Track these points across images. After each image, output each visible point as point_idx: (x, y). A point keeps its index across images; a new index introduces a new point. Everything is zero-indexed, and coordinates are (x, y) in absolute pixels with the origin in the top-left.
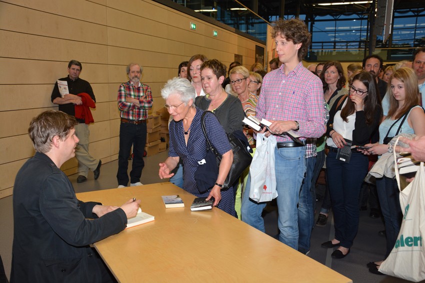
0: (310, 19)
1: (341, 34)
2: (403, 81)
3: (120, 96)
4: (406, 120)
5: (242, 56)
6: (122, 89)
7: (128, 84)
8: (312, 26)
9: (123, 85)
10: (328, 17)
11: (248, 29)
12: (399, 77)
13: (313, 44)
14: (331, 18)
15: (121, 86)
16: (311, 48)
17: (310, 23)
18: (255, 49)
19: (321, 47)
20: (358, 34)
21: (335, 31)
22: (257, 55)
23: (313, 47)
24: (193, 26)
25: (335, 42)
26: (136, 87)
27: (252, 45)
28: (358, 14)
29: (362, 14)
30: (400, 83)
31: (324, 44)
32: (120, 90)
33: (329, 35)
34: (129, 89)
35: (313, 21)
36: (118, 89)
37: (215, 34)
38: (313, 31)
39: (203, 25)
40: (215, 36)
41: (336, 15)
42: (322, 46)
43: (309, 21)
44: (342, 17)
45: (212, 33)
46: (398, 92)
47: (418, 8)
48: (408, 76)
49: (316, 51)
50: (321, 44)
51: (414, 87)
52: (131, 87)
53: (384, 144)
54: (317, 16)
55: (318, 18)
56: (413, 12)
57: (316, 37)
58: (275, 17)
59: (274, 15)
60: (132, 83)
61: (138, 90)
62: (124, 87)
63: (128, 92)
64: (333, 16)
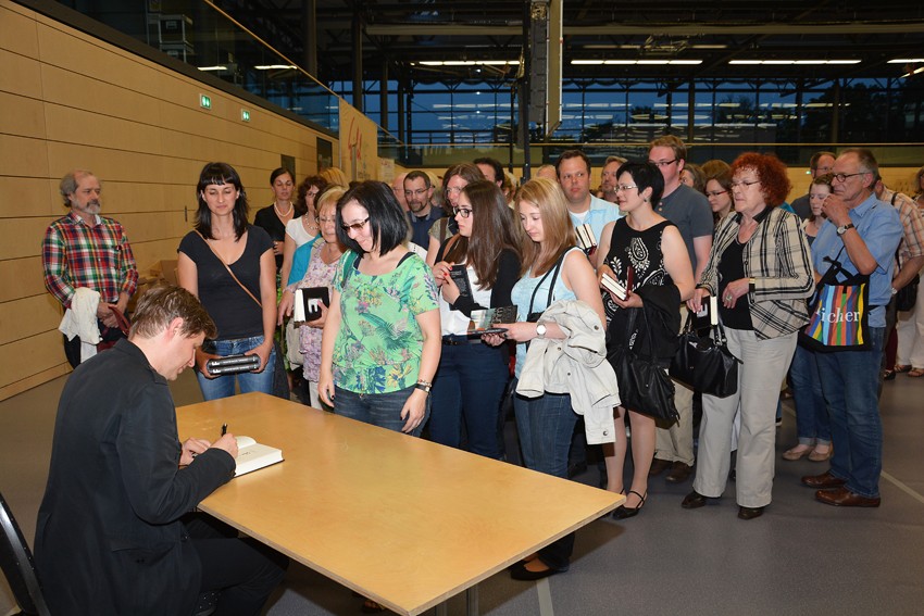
0: (406, 90)
1: (460, 117)
2: (538, 206)
3: (47, 256)
4: (559, 276)
5: (293, 159)
6: (54, 237)
7: (68, 221)
8: (409, 102)
9: (57, 228)
10: (439, 86)
11: (292, 105)
12: (530, 199)
13: (414, 135)
14: (444, 87)
15: (50, 230)
16: (410, 142)
17: (405, 96)
18: (315, 145)
19: (428, 141)
20: (489, 117)
21: (452, 112)
22: (321, 156)
23: (413, 141)
24: (205, 102)
25: (452, 131)
26: (91, 226)
27: (310, 136)
28: (489, 83)
29: (495, 83)
30: (536, 211)
31: (434, 135)
32: (48, 241)
33: (441, 118)
34: (74, 234)
35: (412, 92)
36: (43, 237)
37: (246, 116)
38: (413, 110)
39: (225, 99)
40: (245, 121)
41: (452, 84)
42: (431, 139)
43: (405, 92)
44: (462, 86)
45: (240, 115)
46: (534, 227)
47: (584, 78)
48: (546, 196)
49: (418, 147)
50: (427, 135)
51: (559, 215)
52: (78, 228)
53: (528, 321)
54: (419, 84)
55: (419, 86)
56: (577, 83)
57: (418, 122)
58: (340, 83)
59: (338, 80)
60: (79, 218)
61: (98, 231)
62: (59, 233)
63: (71, 243)
64: (446, 84)
